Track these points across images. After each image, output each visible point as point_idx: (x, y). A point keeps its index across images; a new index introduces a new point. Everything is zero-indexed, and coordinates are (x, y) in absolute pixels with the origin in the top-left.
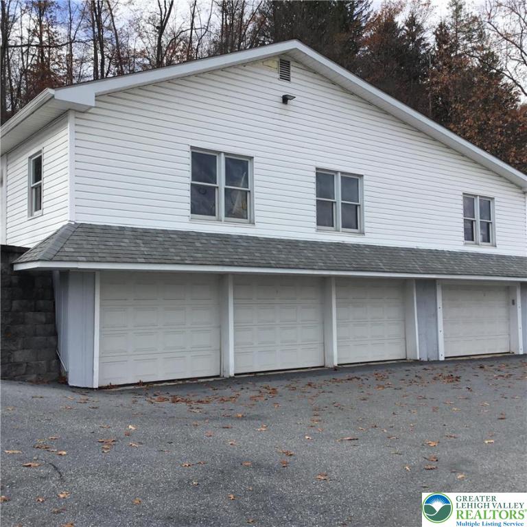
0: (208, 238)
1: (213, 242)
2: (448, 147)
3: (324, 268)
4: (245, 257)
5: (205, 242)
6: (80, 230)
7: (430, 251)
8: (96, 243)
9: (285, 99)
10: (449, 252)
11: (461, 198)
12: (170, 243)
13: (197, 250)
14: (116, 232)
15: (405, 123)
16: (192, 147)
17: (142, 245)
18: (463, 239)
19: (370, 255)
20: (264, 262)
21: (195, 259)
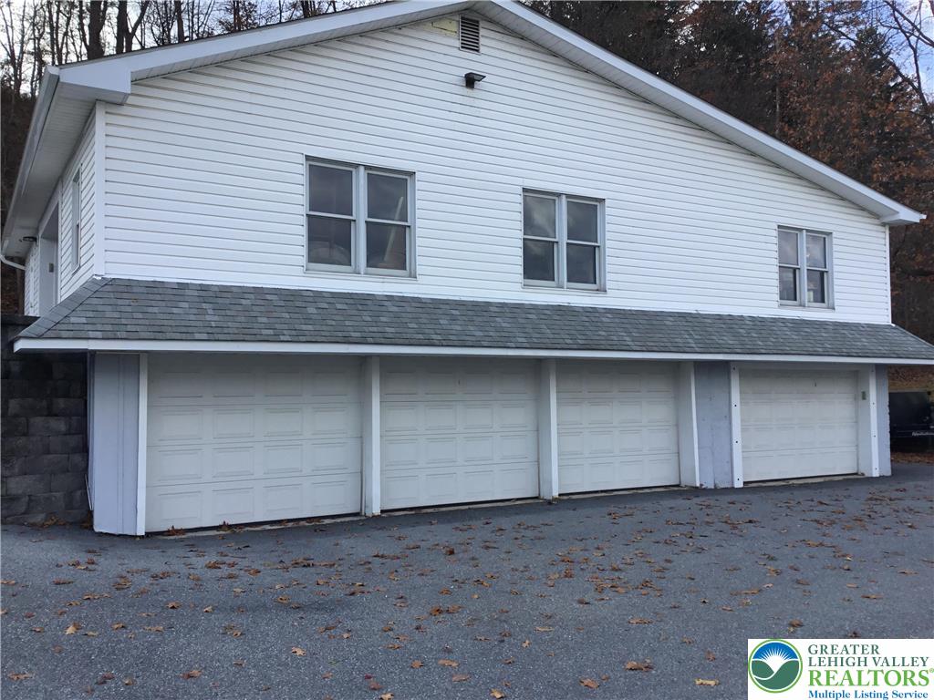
0: (332, 300)
1: (339, 306)
2: (753, 154)
3: (525, 345)
4: (388, 329)
5: (326, 306)
6: (108, 288)
7: (720, 317)
8: (129, 309)
9: (471, 81)
10: (753, 319)
11: (775, 233)
12: (263, 309)
13: (308, 320)
14: (170, 292)
15: (678, 116)
16: (308, 158)
17: (210, 312)
18: (777, 297)
19: (612, 325)
20: (421, 336)
21: (301, 333)
